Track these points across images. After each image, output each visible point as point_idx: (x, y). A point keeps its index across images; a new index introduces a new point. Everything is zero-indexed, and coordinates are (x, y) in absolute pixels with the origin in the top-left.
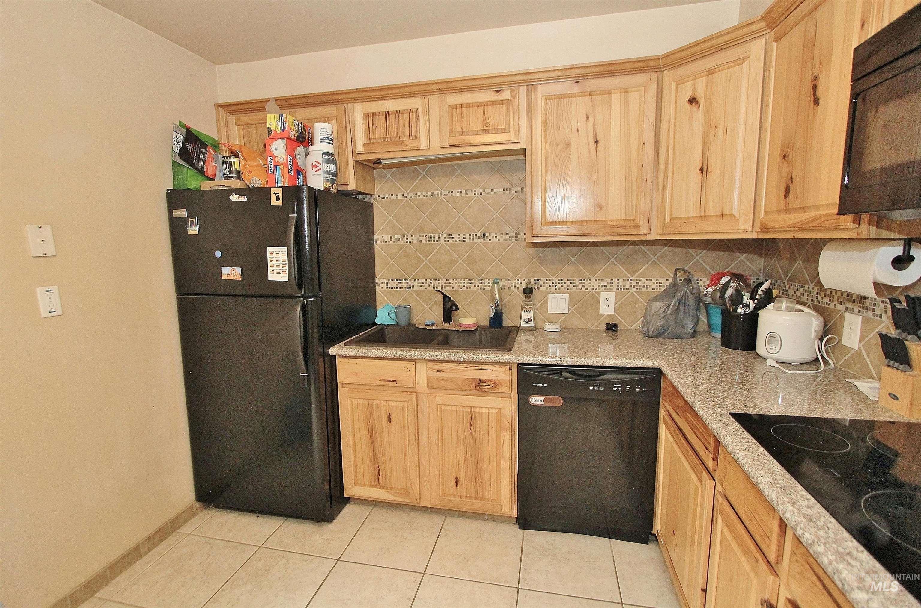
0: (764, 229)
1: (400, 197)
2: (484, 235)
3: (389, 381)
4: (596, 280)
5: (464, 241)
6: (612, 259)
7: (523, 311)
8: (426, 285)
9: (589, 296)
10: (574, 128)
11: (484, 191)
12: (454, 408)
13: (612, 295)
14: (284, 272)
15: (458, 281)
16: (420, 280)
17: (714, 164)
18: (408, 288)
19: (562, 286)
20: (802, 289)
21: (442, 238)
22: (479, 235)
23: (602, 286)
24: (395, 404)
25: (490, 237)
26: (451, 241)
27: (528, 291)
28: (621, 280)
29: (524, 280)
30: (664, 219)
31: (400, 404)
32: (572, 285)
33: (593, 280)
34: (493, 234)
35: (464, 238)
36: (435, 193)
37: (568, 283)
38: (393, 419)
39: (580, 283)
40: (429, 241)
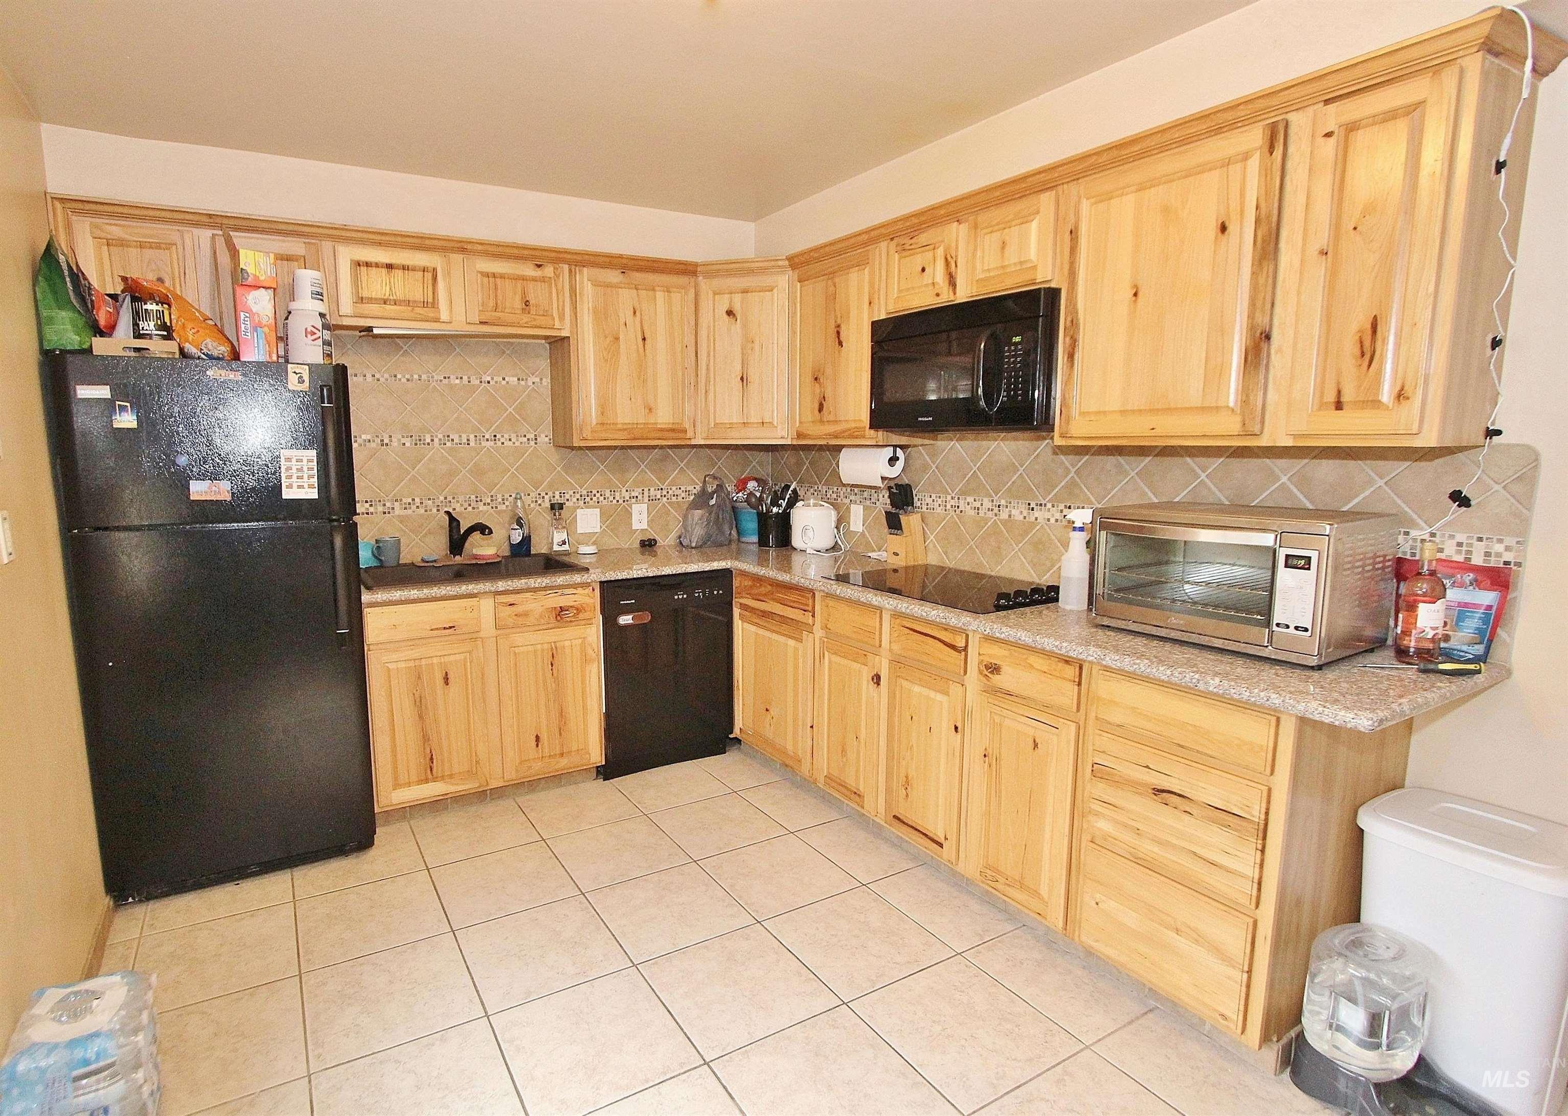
0: (800, 435)
1: (369, 378)
2: (495, 436)
3: (445, 628)
4: (627, 491)
5: (468, 444)
6: (643, 466)
7: (555, 533)
8: (414, 507)
9: (622, 509)
10: (622, 322)
11: (492, 379)
12: (530, 648)
13: (644, 507)
14: (311, 486)
15: (461, 499)
16: (404, 500)
17: (753, 375)
18: (385, 513)
19: (591, 499)
20: (812, 490)
21: (436, 440)
22: (487, 436)
23: (633, 497)
24: (452, 658)
25: (502, 440)
26: (449, 444)
27: (556, 507)
28: (652, 489)
29: (547, 494)
30: (708, 424)
31: (462, 656)
32: (603, 497)
33: (624, 490)
34: (506, 436)
35: (468, 440)
36: (424, 377)
37: (598, 495)
38: (451, 680)
39: (611, 495)
40: (416, 444)
